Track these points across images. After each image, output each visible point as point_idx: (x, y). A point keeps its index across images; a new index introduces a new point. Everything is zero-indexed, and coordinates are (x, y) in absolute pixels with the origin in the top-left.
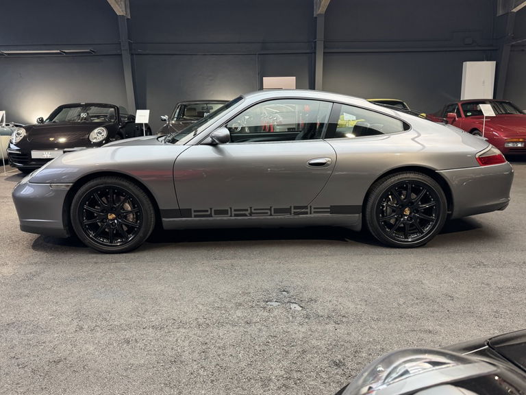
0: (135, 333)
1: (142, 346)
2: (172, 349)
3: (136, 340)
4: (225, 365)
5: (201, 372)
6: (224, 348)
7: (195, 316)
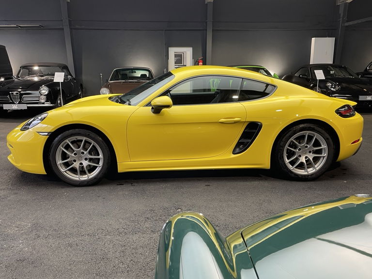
0: (76, 239)
1: (81, 248)
2: (101, 250)
3: (76, 244)
4: (136, 260)
5: (121, 265)
6: (136, 249)
7: (117, 227)
